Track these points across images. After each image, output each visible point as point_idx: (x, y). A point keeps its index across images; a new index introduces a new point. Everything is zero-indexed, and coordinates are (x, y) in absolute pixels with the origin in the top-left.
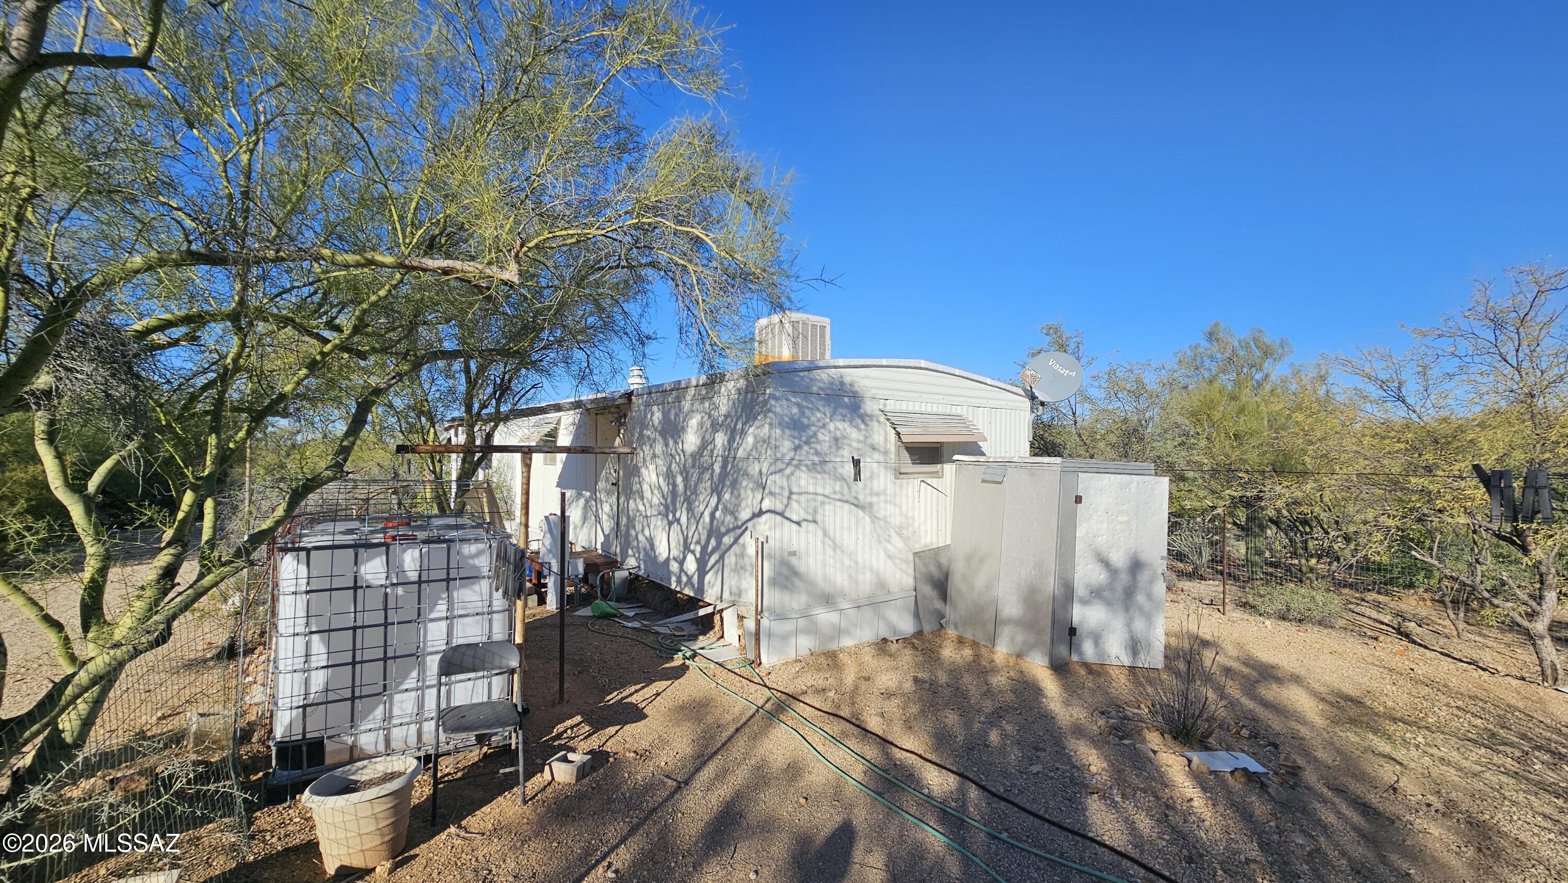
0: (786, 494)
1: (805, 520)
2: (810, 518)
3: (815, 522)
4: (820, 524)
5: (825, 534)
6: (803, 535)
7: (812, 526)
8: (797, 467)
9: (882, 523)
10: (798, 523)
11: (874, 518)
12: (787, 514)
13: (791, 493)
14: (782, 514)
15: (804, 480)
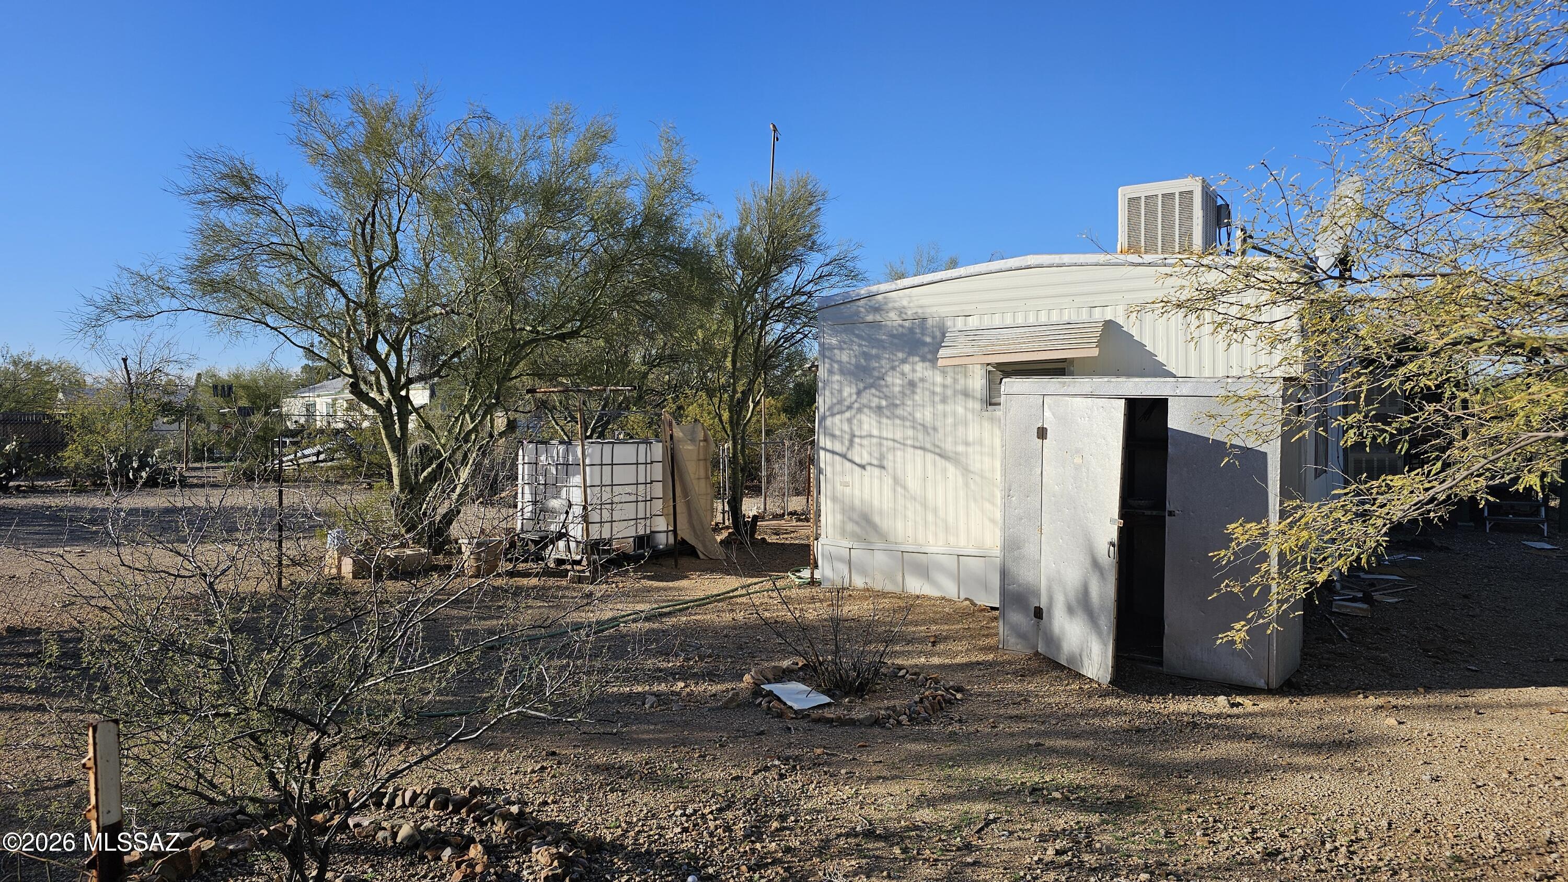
0: (847, 437)
1: (871, 464)
2: (875, 462)
3: (882, 467)
4: (890, 471)
5: (896, 480)
6: (867, 480)
7: (876, 471)
8: (859, 410)
9: (977, 478)
10: (863, 467)
11: (966, 470)
12: (849, 456)
13: (853, 436)
14: (844, 456)
15: (868, 423)
